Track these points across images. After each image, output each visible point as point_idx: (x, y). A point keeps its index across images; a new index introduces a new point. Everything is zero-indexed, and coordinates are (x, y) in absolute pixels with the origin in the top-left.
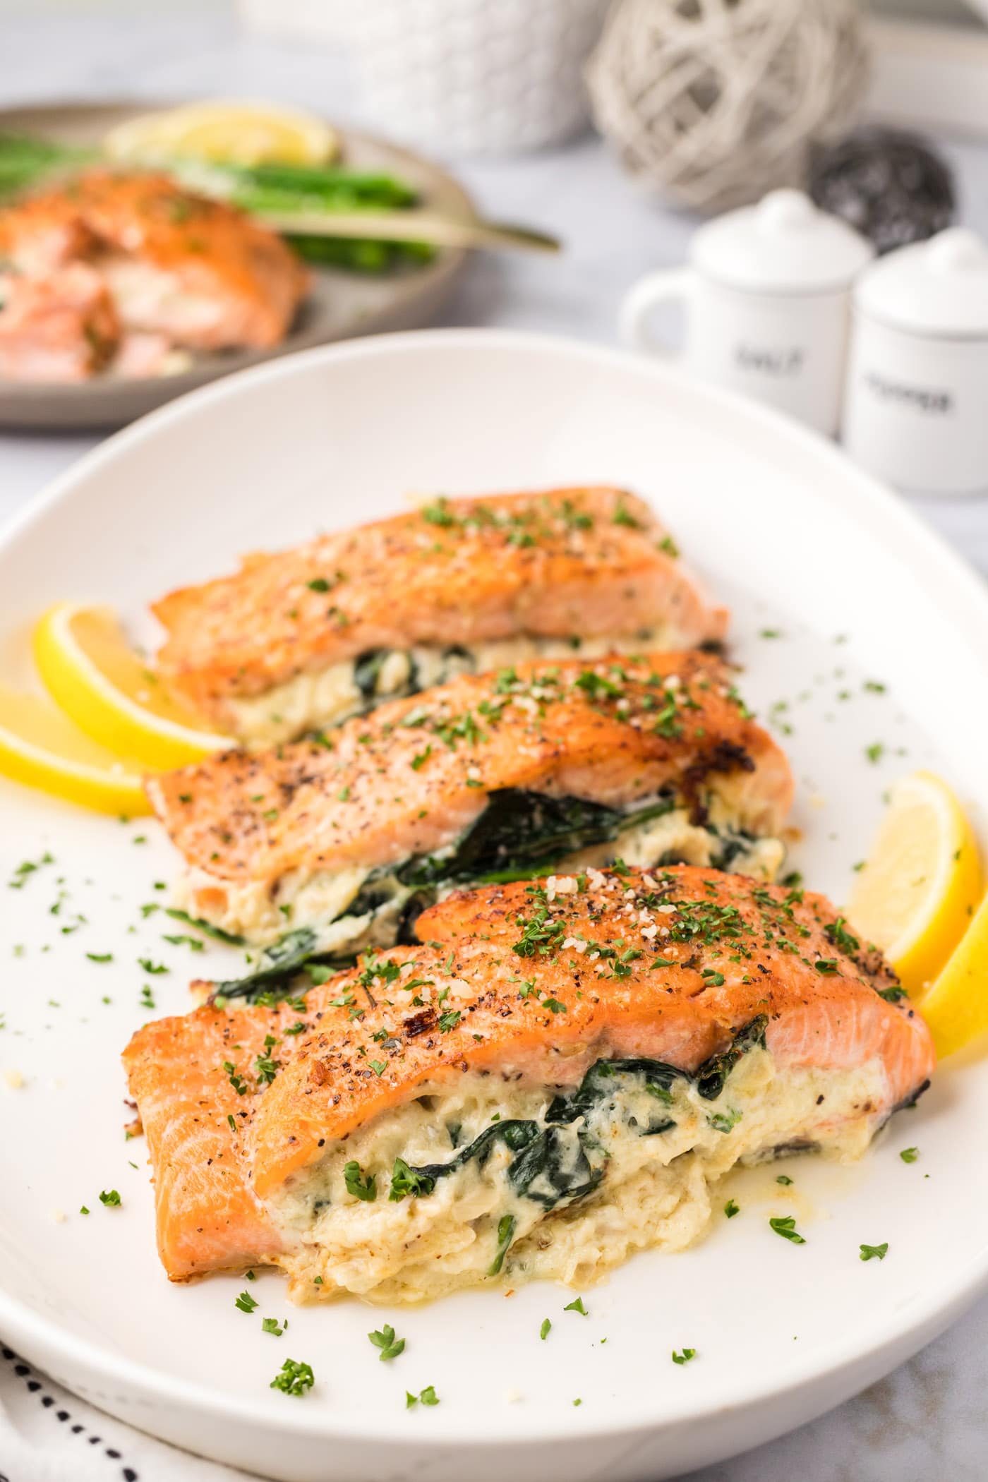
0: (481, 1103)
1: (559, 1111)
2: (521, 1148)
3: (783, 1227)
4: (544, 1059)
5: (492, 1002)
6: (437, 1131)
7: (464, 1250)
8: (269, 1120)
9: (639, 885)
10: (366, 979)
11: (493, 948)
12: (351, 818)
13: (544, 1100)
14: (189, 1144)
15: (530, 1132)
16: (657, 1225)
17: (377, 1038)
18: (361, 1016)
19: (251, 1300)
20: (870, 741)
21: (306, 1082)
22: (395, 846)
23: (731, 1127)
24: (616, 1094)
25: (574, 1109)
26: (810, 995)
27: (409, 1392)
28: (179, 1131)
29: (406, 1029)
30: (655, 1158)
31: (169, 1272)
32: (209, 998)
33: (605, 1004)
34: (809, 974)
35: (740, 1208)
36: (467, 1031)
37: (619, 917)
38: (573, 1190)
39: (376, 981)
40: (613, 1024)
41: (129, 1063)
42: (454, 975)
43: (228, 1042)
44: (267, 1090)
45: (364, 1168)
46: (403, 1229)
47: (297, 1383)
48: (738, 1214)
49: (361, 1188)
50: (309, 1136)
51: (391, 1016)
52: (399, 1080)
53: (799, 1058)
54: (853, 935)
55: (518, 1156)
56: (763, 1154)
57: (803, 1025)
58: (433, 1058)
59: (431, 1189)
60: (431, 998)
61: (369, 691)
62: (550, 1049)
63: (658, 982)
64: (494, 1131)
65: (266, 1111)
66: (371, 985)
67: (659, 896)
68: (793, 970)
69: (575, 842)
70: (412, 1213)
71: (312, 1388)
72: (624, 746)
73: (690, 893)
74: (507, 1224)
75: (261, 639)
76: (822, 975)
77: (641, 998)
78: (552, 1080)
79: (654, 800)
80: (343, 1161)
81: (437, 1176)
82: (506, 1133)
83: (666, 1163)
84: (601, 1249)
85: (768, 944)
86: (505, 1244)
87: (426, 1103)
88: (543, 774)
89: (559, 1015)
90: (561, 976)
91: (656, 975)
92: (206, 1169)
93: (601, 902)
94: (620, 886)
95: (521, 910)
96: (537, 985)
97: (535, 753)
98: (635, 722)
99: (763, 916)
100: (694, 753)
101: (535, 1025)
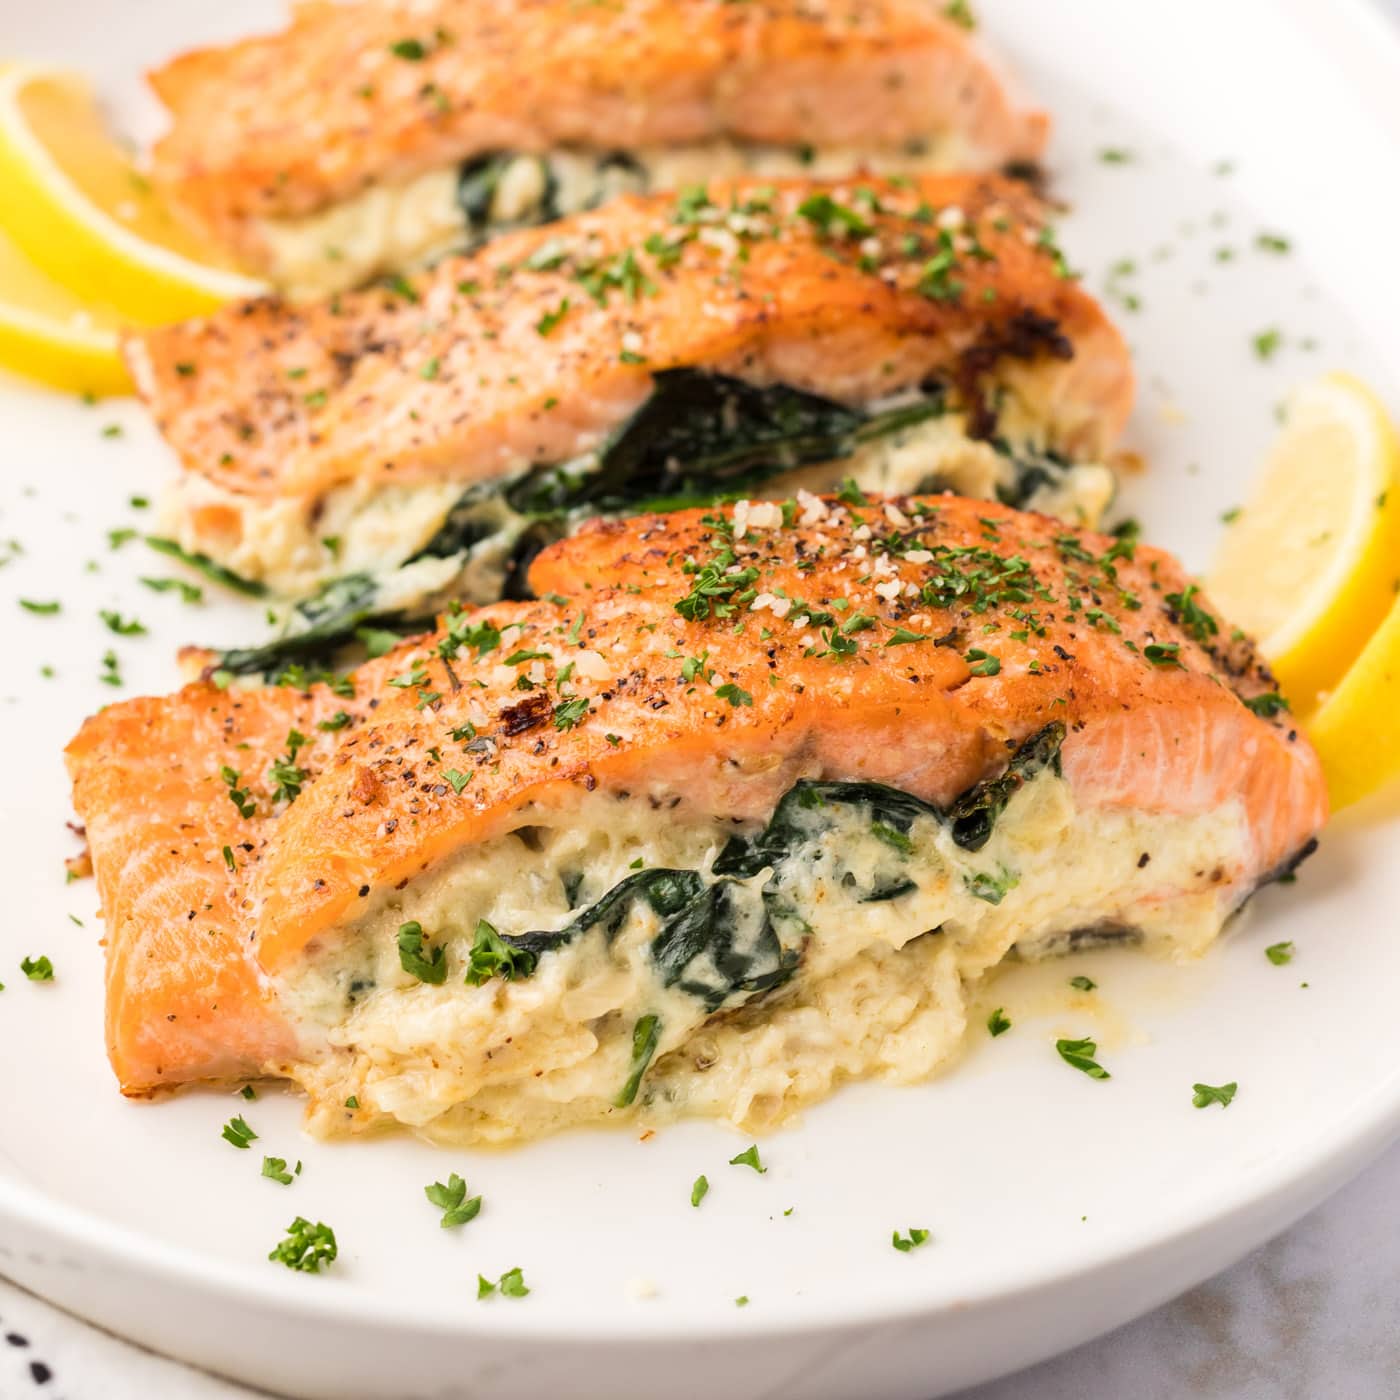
0: (615, 843)
1: (735, 859)
2: (674, 913)
3: (1078, 1054)
4: (716, 777)
5: (639, 686)
6: (546, 882)
7: (579, 1065)
8: (285, 855)
9: (877, 520)
10: (447, 647)
11: (646, 607)
12: (439, 406)
13: (713, 841)
14: (161, 887)
15: (689, 889)
16: (882, 1042)
17: (458, 735)
18: (437, 703)
19: (248, 1130)
20: (1259, 324)
21: (346, 799)
22: (505, 451)
23: (1001, 895)
24: (825, 836)
25: (759, 857)
26: (1131, 696)
27: (484, 1276)
28: (147, 868)
29: (504, 723)
30: (882, 936)
31: (122, 1083)
32: (204, 671)
33: (813, 695)
34: (1134, 665)
35: (1012, 1022)
36: (598, 729)
37: (843, 565)
38: (750, 981)
39: (463, 652)
40: (824, 726)
41: (76, 763)
42: (582, 646)
43: (230, 738)
44: (287, 812)
45: (428, 933)
46: (484, 1027)
47: (311, 1255)
48: (1008, 1031)
49: (423, 963)
50: (345, 879)
51: (482, 704)
52: (488, 800)
53: (1112, 794)
54: (1209, 612)
55: (668, 925)
56: (1052, 943)
57: (1120, 742)
58: (543, 769)
59: (530, 969)
60: (545, 679)
61: (480, 217)
62: (725, 761)
63: (898, 666)
64: (632, 885)
65: (283, 842)
66: (454, 657)
67: (906, 537)
68: (1109, 658)
69: (787, 457)
70: (500, 1004)
71: (332, 1263)
72: (868, 309)
73: (957, 534)
74: (648, 1028)
75: (314, 130)
76: (1153, 667)
77: (869, 688)
78: (726, 809)
79: (913, 397)
80: (397, 921)
81: (542, 949)
82: (651, 888)
83: (899, 945)
84: (793, 1074)
85: (1072, 617)
86: (642, 1060)
87: (530, 838)
88: (741, 348)
89: (741, 709)
90: (748, 652)
91: (895, 654)
92: (185, 926)
93: (817, 543)
94: (848, 521)
95: (692, 550)
96: (709, 663)
97: (730, 314)
98: (889, 274)
99: (1068, 575)
100: (979, 326)
101: (703, 723)
